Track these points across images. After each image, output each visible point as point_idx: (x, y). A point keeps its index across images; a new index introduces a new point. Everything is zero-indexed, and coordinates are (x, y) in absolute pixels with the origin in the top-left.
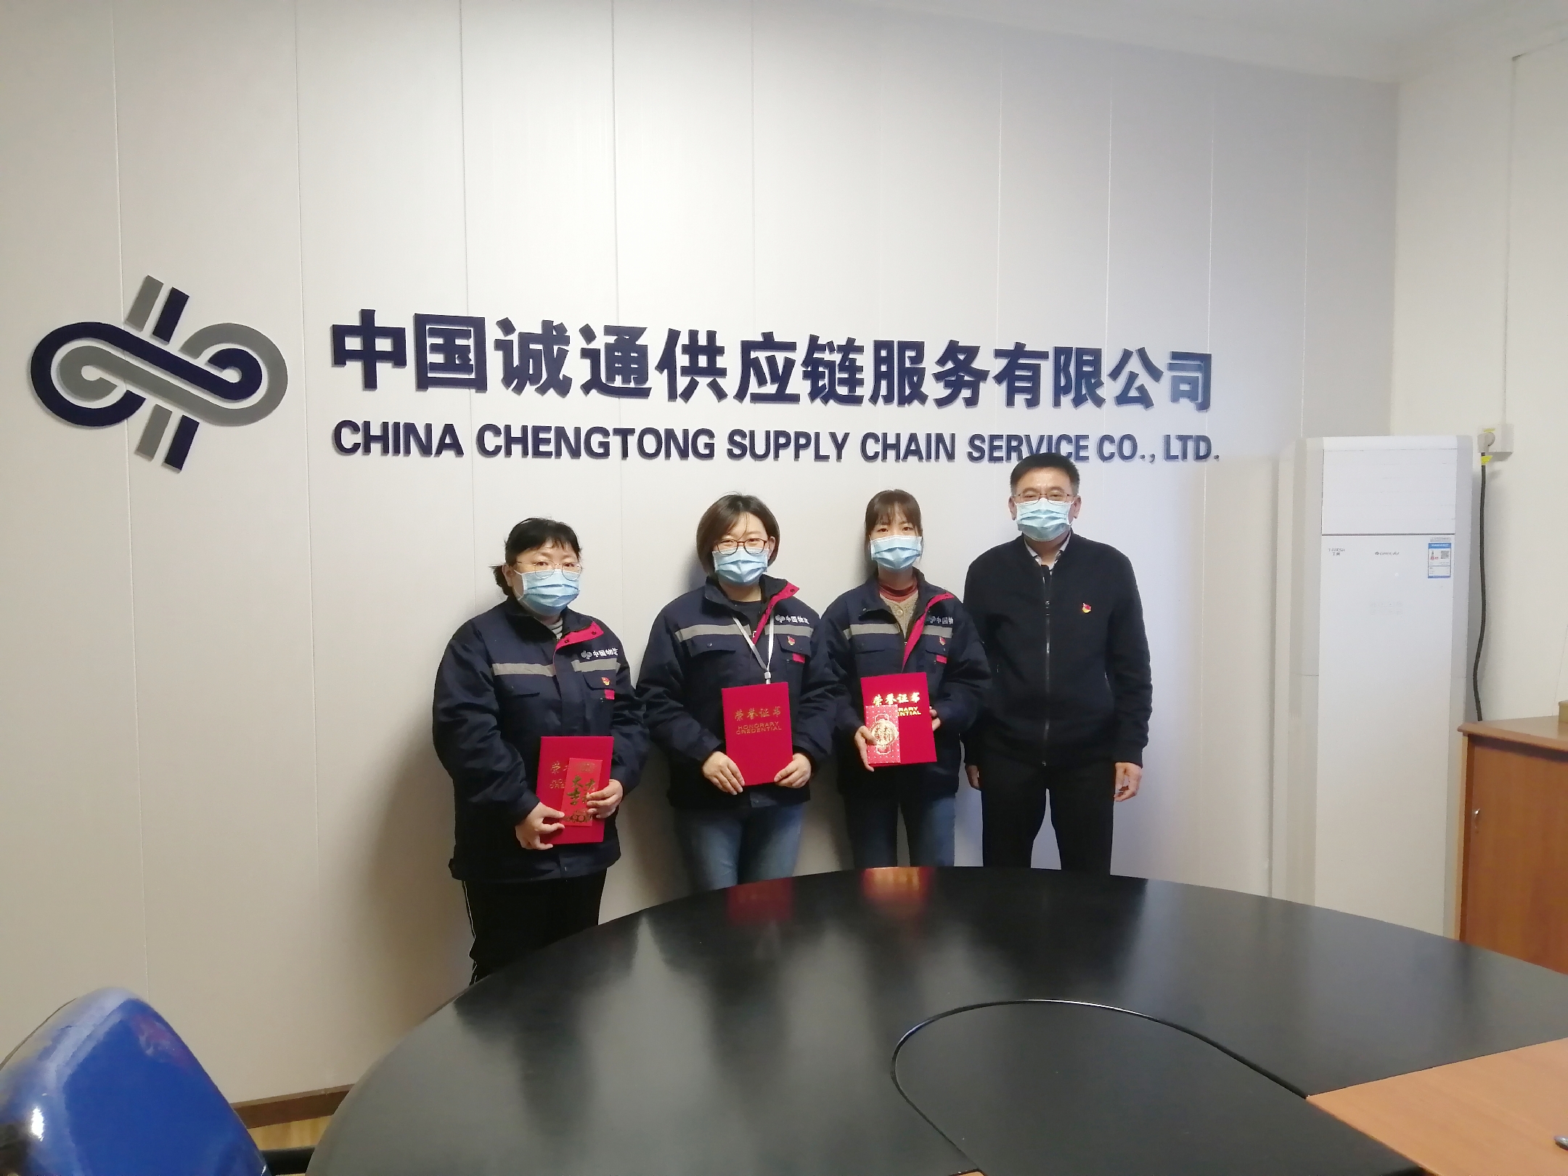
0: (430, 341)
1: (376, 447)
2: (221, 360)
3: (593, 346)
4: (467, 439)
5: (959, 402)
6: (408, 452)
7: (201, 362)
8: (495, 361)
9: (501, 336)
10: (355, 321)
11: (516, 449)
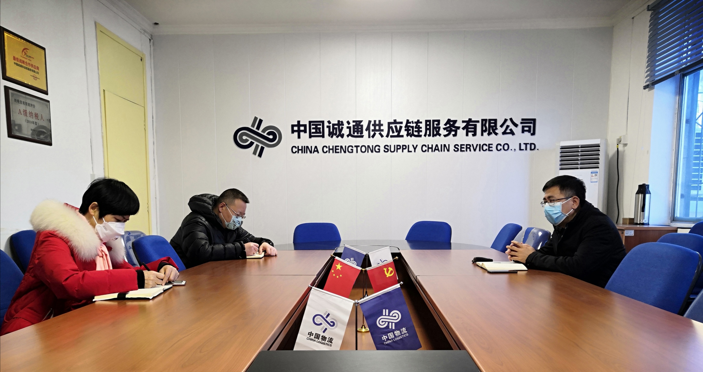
0: (312, 127)
1: (300, 152)
2: (269, 134)
3: (350, 126)
4: (320, 150)
5: (451, 136)
6: (307, 153)
7: (265, 134)
8: (326, 131)
9: (328, 125)
10: (296, 123)
11: (331, 151)
